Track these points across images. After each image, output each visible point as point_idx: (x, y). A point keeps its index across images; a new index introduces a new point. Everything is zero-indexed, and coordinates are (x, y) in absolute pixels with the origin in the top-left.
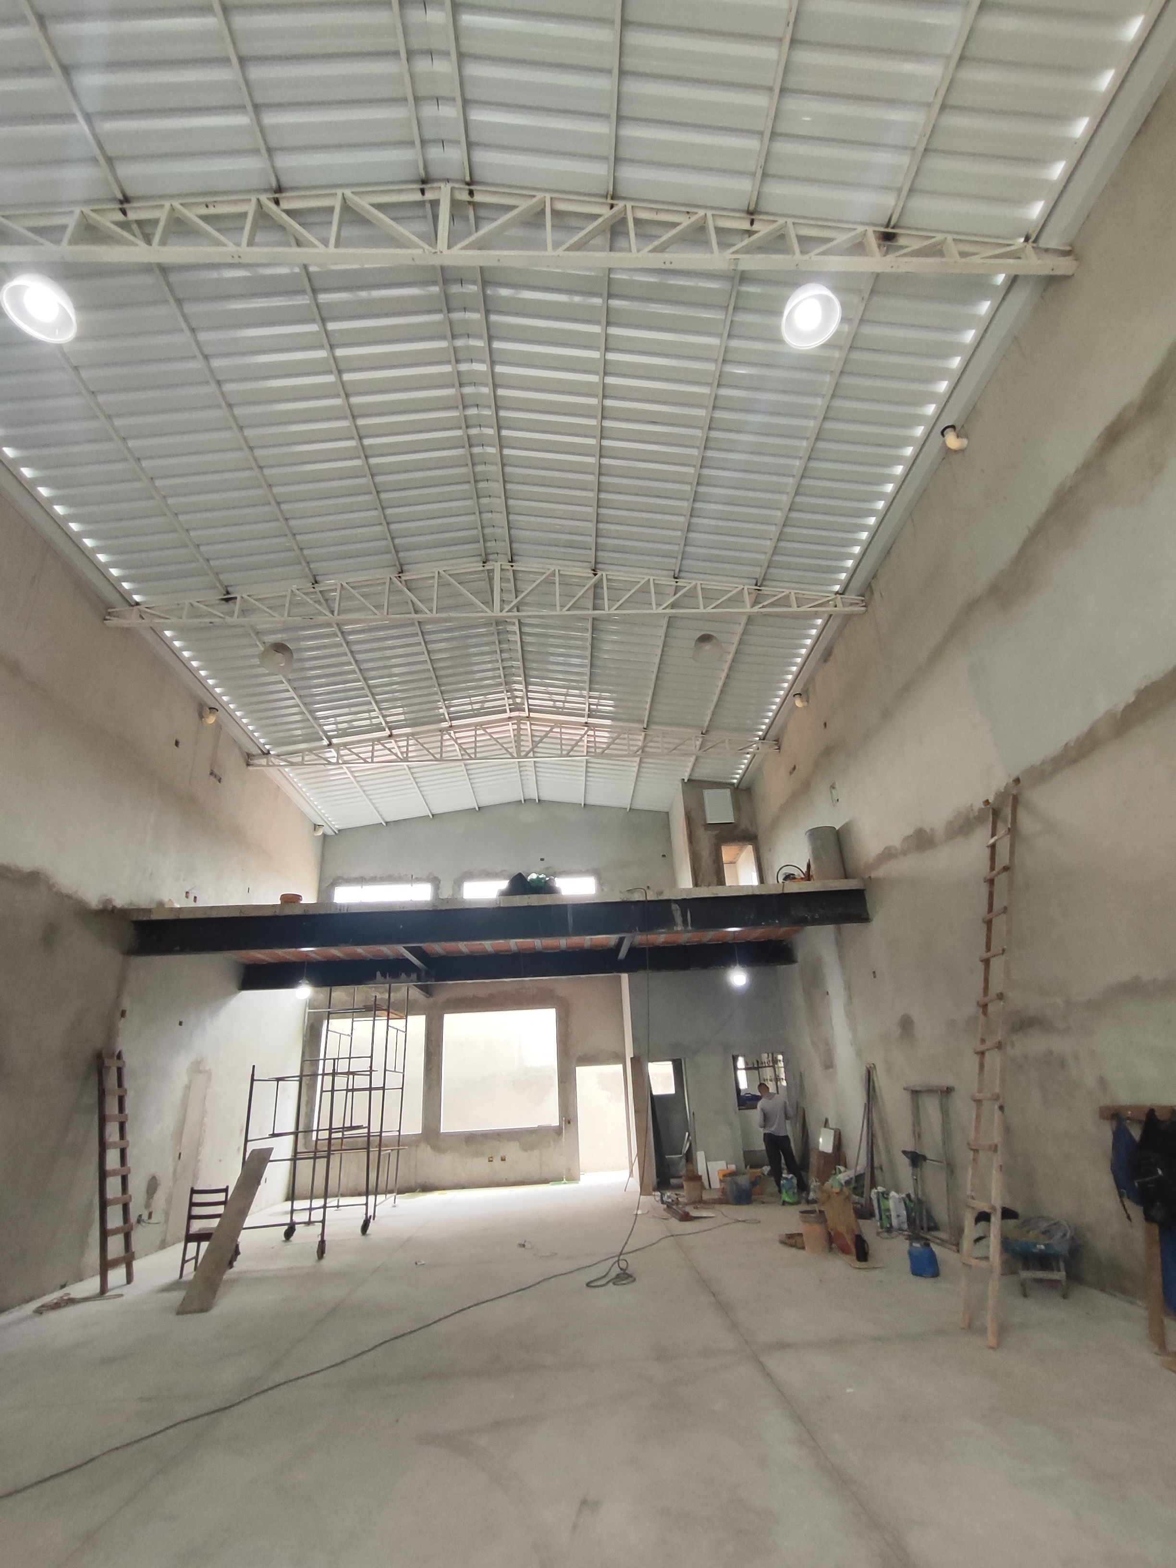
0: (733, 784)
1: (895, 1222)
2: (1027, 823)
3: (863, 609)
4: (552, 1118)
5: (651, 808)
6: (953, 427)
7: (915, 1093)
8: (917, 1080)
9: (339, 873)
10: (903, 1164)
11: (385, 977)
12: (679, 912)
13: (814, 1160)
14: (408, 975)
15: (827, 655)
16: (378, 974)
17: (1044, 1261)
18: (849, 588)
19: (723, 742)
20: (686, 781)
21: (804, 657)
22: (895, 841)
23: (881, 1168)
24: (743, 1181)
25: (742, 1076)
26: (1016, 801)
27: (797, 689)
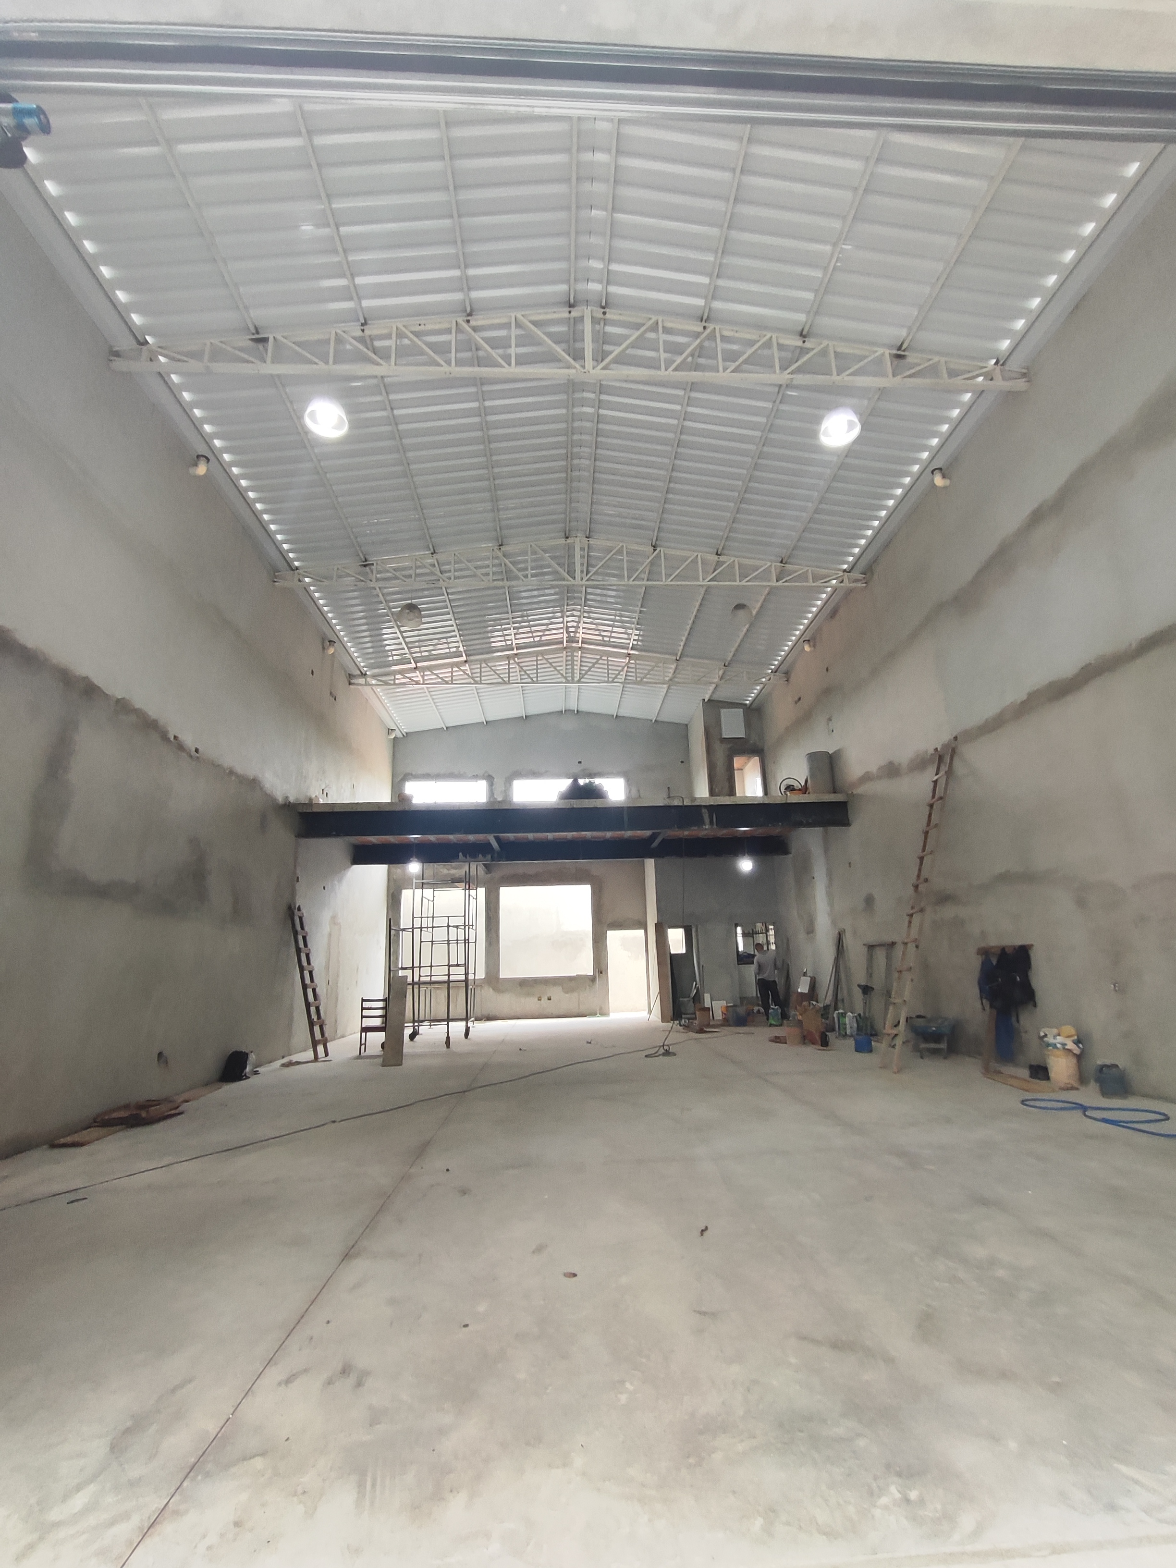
0: (746, 705)
1: (848, 1032)
2: (959, 767)
3: (865, 585)
4: (588, 970)
5: (672, 720)
6: (940, 469)
7: (871, 947)
8: (872, 939)
9: (408, 771)
10: (858, 993)
11: (466, 857)
12: (707, 815)
13: (793, 998)
14: (484, 856)
15: (834, 613)
16: (460, 854)
17: (936, 1037)
18: (855, 568)
19: (742, 673)
20: (706, 700)
21: (815, 614)
22: (873, 768)
23: (843, 1000)
24: (742, 1010)
25: (740, 940)
26: (954, 751)
27: (807, 636)
